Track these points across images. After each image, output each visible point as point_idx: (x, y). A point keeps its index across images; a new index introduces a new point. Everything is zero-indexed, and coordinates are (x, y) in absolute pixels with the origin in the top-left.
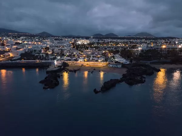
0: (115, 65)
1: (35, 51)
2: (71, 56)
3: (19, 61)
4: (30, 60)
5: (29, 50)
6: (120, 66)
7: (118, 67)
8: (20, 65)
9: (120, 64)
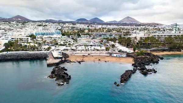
0: (119, 55)
1: (21, 39)
2: (66, 45)
3: (6, 52)
4: (19, 51)
5: (13, 39)
6: (125, 55)
7: (123, 56)
8: (9, 58)
9: (124, 53)
